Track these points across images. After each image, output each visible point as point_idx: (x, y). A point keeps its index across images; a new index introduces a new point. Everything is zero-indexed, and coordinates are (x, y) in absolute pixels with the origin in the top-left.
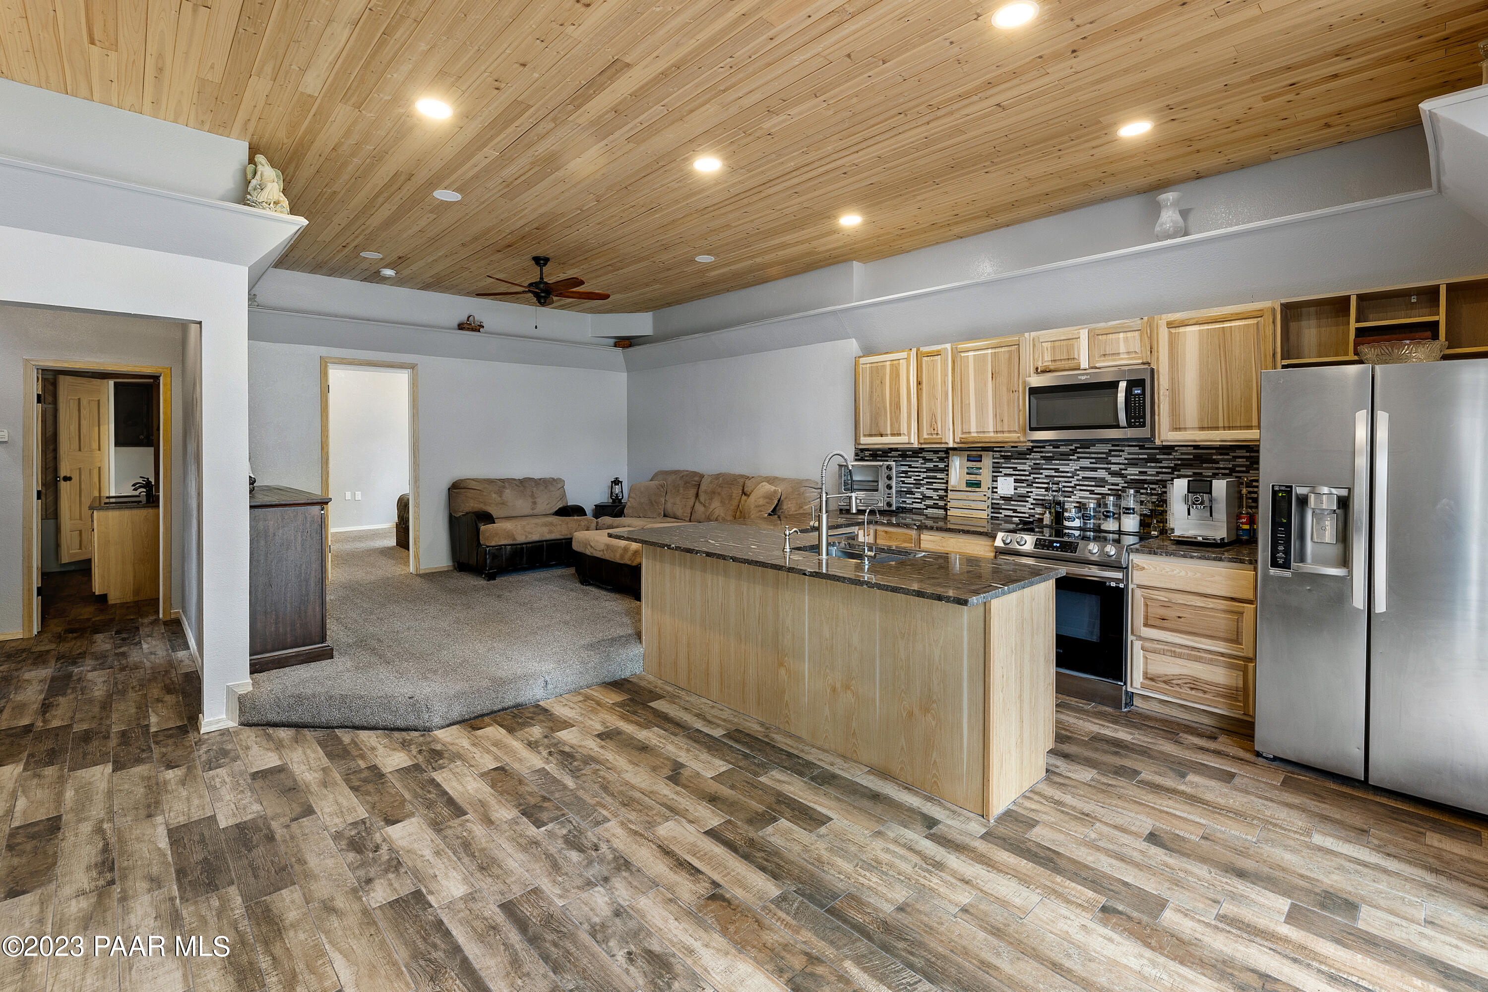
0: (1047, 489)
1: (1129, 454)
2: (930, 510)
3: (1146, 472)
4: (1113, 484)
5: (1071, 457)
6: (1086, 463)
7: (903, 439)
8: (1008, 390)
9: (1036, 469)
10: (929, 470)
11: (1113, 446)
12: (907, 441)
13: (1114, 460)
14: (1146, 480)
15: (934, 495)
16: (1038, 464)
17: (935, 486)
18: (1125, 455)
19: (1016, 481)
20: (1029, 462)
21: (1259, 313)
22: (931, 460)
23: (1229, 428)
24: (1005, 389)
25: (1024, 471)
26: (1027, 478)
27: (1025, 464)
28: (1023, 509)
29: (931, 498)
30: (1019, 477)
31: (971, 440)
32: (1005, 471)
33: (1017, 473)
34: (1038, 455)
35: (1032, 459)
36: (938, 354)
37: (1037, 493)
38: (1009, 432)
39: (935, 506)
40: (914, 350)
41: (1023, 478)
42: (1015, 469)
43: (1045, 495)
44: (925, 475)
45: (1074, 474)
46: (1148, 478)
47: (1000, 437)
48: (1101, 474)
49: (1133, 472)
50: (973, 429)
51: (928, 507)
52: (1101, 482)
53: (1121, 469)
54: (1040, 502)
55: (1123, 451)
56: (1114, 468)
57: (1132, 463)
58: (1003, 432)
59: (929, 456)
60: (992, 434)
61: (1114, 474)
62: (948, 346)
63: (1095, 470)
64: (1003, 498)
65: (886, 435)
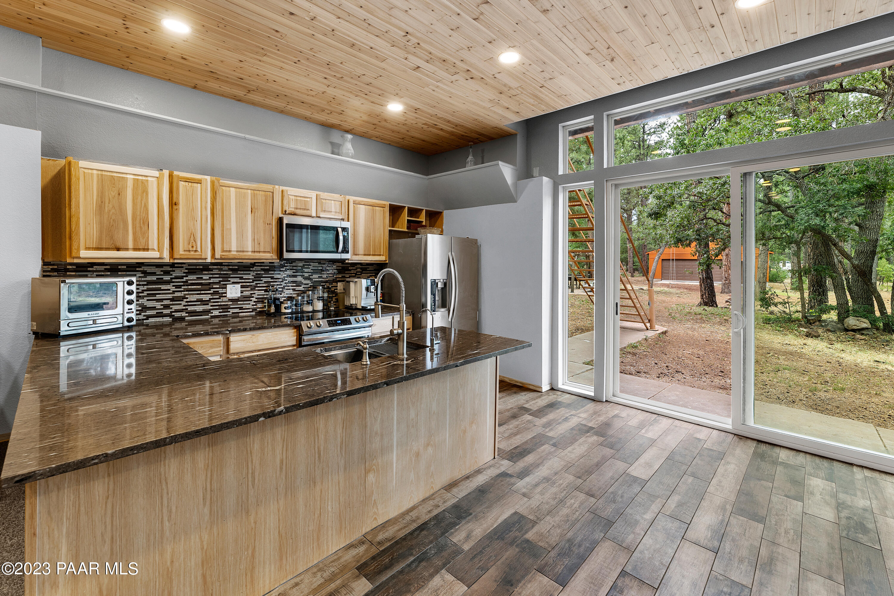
0: (266, 291)
1: (313, 267)
2: (151, 320)
4: (305, 284)
6: (289, 272)
7: (156, 254)
8: (264, 222)
9: (258, 277)
10: (149, 283)
11: (305, 262)
12: (158, 256)
13: (306, 270)
15: (158, 305)
16: (259, 274)
17: (158, 297)
18: (311, 267)
19: (242, 287)
20: (252, 273)
21: (384, 206)
22: (154, 274)
23: (374, 255)
24: (262, 221)
25: (249, 279)
26: (251, 284)
27: (249, 274)
28: (248, 306)
29: (154, 308)
30: (244, 284)
31: (231, 257)
32: (233, 280)
33: (243, 281)
34: (259, 268)
35: (254, 271)
36: (199, 182)
37: (258, 294)
38: (264, 252)
39: (160, 315)
40: (166, 172)
41: (248, 284)
42: (241, 278)
43: (264, 295)
44: (145, 288)
45: (283, 280)
47: (257, 256)
48: (299, 279)
49: (315, 277)
50: (234, 248)
51: (148, 317)
52: (299, 284)
53: (309, 276)
54: (261, 300)
55: (310, 265)
56: (306, 275)
57: (315, 272)
58: (259, 252)
59: (149, 270)
60: (250, 253)
61: (306, 278)
62: (208, 178)
63: (295, 276)
64: (231, 300)
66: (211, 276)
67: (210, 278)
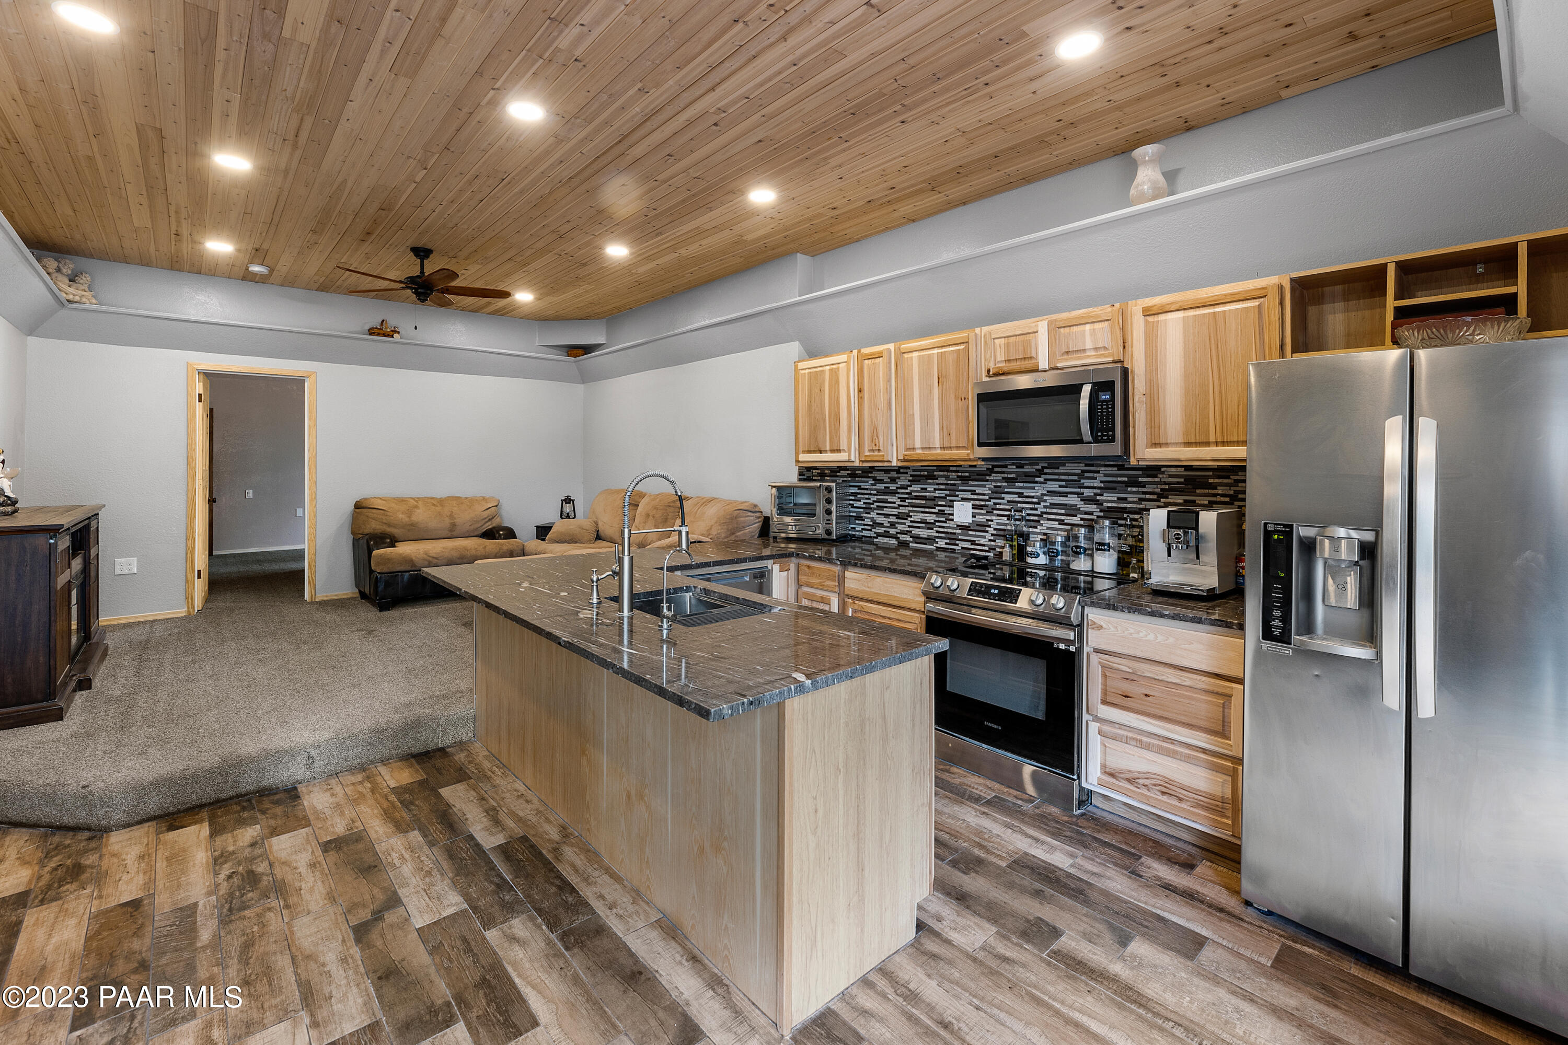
0: (1009, 517)
1: (1105, 475)
2: (881, 540)
3: (1125, 499)
4: (1086, 513)
5: (1037, 479)
6: (1054, 486)
7: (843, 456)
8: (956, 397)
9: (997, 492)
10: (879, 492)
11: (1086, 465)
12: (847, 459)
13: (1087, 483)
14: (1126, 508)
15: (885, 520)
16: (1000, 487)
17: (886, 511)
18: (1100, 477)
19: (974, 506)
20: (990, 485)
21: (1262, 293)
22: (881, 481)
23: (1224, 443)
25: (984, 494)
26: (987, 503)
27: (984, 486)
28: (982, 541)
29: (881, 525)
30: (977, 502)
31: (915, 457)
32: (962, 495)
33: (975, 497)
34: (999, 477)
35: (992, 481)
36: (879, 356)
37: (997, 521)
38: (958, 448)
39: (886, 535)
40: (855, 352)
41: (983, 503)
42: (973, 492)
43: (1006, 525)
44: (875, 498)
45: (1040, 500)
46: (1129, 506)
47: (948, 454)
48: (1073, 500)
49: (1109, 499)
50: (918, 444)
51: (879, 535)
52: (1072, 510)
53: (1096, 495)
54: (1002, 533)
55: (1099, 472)
56: (1088, 493)
57: (1109, 487)
58: (950, 448)
59: (880, 475)
60: (939, 451)
61: (1087, 500)
62: (891, 346)
63: (1065, 494)
64: (960, 527)
65: (826, 451)
66: (936, 487)
67: (935, 489)
